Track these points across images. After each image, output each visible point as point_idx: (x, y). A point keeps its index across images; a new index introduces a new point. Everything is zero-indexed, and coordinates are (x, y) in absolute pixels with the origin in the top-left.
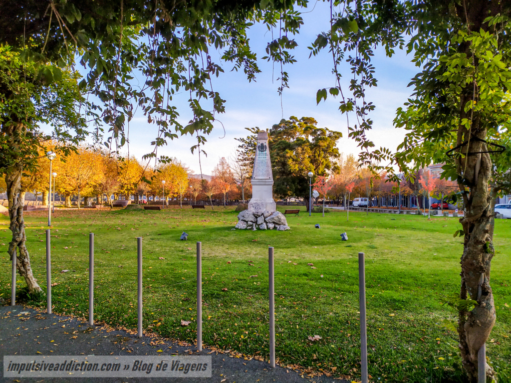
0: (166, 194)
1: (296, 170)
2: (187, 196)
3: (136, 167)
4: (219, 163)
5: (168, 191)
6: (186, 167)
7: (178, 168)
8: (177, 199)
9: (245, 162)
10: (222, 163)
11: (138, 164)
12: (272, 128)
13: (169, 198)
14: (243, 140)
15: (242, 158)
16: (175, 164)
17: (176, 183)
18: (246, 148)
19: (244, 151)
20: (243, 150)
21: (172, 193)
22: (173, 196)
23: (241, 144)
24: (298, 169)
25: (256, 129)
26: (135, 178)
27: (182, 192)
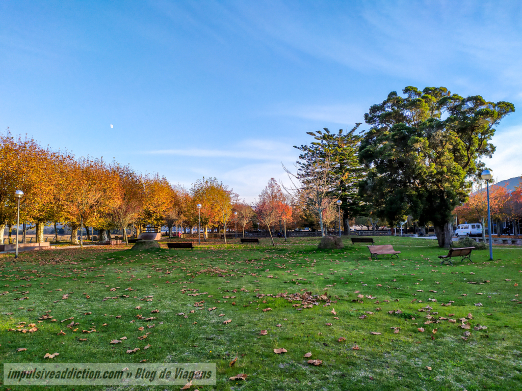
0: (204, 223)
1: (433, 172)
2: (231, 225)
3: (166, 190)
4: (268, 185)
5: (206, 220)
6: (229, 189)
7: (219, 191)
8: (218, 230)
9: (307, 178)
10: (271, 186)
11: (169, 187)
12: (368, 112)
13: (209, 229)
14: (305, 148)
15: (304, 173)
16: (215, 186)
17: (217, 209)
18: (309, 160)
19: (306, 163)
20: (305, 161)
21: (212, 222)
22: (213, 226)
23: (303, 153)
24: (435, 171)
25: (324, 132)
26: (166, 205)
27: (225, 220)
